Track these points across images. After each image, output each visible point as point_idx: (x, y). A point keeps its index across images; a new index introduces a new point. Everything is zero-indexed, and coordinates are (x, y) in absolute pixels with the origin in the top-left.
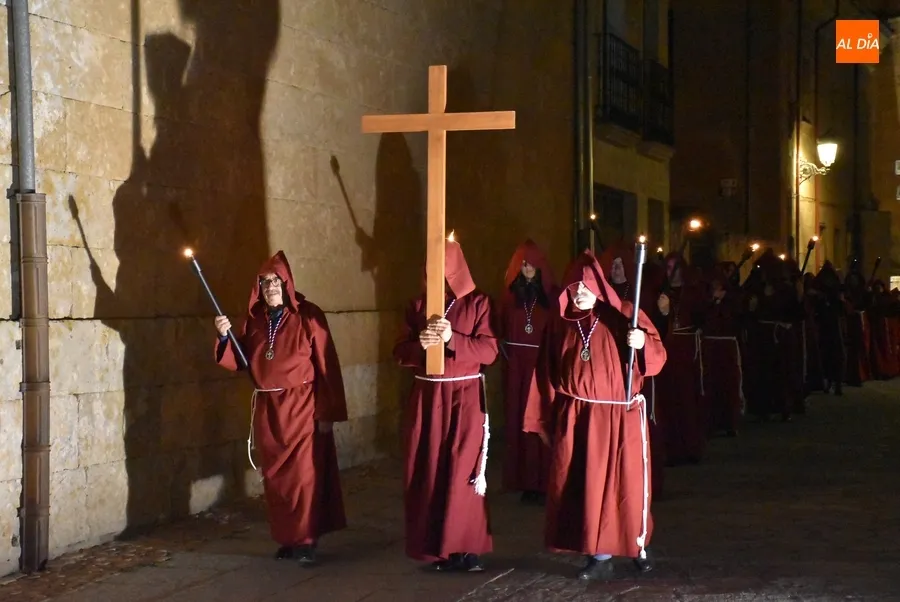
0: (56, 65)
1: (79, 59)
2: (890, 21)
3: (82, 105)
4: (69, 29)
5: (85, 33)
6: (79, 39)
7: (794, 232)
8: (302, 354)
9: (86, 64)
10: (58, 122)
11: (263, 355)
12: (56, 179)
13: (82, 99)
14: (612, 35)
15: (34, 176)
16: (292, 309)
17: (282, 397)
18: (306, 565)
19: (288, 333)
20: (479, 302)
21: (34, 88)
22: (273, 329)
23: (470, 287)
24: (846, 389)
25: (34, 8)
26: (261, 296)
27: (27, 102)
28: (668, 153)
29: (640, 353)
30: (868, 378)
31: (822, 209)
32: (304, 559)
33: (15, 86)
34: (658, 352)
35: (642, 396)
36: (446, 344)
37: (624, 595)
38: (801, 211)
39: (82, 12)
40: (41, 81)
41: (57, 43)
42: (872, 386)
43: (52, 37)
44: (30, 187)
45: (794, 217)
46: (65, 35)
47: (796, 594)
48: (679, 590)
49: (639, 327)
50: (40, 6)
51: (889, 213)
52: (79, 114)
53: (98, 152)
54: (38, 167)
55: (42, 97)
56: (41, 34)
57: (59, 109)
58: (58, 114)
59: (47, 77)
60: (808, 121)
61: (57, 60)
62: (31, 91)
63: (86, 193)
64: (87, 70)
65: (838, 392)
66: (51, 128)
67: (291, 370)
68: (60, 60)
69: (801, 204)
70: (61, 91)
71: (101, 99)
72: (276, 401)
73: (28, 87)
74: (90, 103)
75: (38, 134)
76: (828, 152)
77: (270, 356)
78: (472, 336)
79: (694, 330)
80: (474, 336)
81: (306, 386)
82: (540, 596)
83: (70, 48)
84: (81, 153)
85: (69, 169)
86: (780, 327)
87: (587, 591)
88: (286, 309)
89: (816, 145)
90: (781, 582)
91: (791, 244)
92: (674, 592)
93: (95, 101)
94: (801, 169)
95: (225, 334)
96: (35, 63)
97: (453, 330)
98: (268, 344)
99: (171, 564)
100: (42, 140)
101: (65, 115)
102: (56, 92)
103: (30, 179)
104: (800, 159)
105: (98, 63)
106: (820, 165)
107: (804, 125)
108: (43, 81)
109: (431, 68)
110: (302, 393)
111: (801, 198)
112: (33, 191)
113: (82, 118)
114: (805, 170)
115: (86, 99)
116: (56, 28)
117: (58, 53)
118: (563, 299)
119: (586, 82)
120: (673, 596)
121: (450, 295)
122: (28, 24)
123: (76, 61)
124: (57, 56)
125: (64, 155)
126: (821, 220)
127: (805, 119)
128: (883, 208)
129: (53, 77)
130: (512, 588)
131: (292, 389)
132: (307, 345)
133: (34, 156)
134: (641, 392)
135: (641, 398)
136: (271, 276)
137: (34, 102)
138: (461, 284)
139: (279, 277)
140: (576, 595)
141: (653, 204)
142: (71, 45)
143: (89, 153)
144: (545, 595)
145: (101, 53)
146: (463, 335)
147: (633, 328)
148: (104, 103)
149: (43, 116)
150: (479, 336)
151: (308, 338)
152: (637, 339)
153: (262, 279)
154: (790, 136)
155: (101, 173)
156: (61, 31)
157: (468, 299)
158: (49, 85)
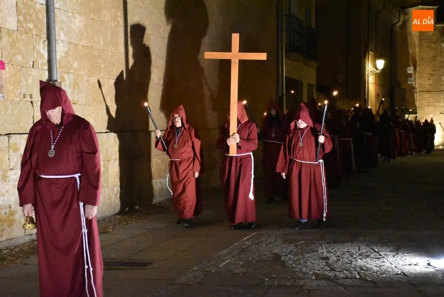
0: (66, 29)
1: (75, 26)
2: (406, 10)
3: (75, 45)
4: (70, 14)
5: (77, 15)
6: (75, 18)
7: (367, 97)
8: (188, 146)
9: (77, 28)
10: (66, 52)
11: (173, 146)
12: (66, 76)
13: (75, 43)
14: (292, 16)
15: (57, 74)
16: (185, 129)
17: (180, 162)
18: (187, 227)
19: (183, 137)
20: (250, 126)
21: (57, 38)
22: (177, 136)
23: (246, 119)
24: (391, 160)
25: (56, 6)
26: (173, 123)
27: (54, 44)
28: (315, 64)
29: (323, 145)
30: (398, 156)
31: (377, 87)
32: (186, 225)
33: (49, 38)
34: (330, 144)
35: (322, 160)
36: (237, 144)
37: (298, 245)
38: (369, 88)
39: (76, 7)
40: (59, 36)
41: (66, 20)
42: (399, 159)
43: (64, 18)
44: (55, 79)
45: (367, 90)
46: (69, 16)
47: (368, 244)
48: (321, 242)
49: (323, 135)
50: (59, 4)
51: (405, 89)
52: (75, 49)
53: (82, 65)
54: (58, 71)
55: (59, 42)
56: (59, 16)
57: (67, 47)
58: (66, 49)
59: (62, 34)
60: (372, 51)
61: (66, 27)
62: (55, 39)
63: (78, 81)
64: (78, 30)
65: (388, 161)
66: (64, 55)
67: (184, 152)
68: (67, 27)
69: (369, 85)
70: (67, 40)
71: (84, 43)
72: (178, 164)
73: (54, 38)
74: (79, 44)
75: (58, 57)
76: (381, 64)
77: (176, 146)
78: (247, 140)
79: (335, 136)
80: (248, 139)
81: (190, 158)
82: (264, 245)
83: (71, 22)
84: (76, 65)
85: (71, 71)
86: (367, 135)
87: (284, 243)
88: (183, 128)
89: (376, 61)
90: (362, 239)
91: (365, 101)
92: (319, 243)
93: (81, 44)
94: (369, 71)
95: (159, 137)
96: (57, 28)
97: (240, 138)
98: (175, 142)
99: (114, 232)
100: (60, 60)
101: (69, 50)
102: (66, 40)
103: (55, 76)
104: (369, 67)
105: (82, 27)
106: (377, 69)
107: (371, 53)
108: (60, 35)
109: (233, 34)
110: (188, 161)
111: (369, 83)
112: (56, 81)
113: (76, 51)
114: (371, 71)
115: (77, 43)
116: (66, 14)
117: (67, 24)
118: (292, 124)
119: (282, 34)
120: (318, 245)
121: (239, 122)
122: (54, 12)
123: (73, 27)
124: (66, 25)
125: (69, 65)
126: (377, 92)
127: (371, 50)
128: (403, 87)
129: (64, 34)
130: (252, 242)
131: (184, 160)
132: (190, 142)
133: (57, 66)
134: (322, 159)
135: (321, 161)
136: (176, 115)
137: (57, 44)
138: (243, 118)
139: (179, 116)
140: (278, 245)
141: (310, 85)
142: (71, 20)
143: (79, 65)
144: (266, 245)
145: (83, 24)
146: (244, 139)
147: (320, 135)
148: (85, 44)
149: (60, 50)
150: (250, 139)
151: (191, 140)
152: (322, 139)
153: (173, 116)
154: (365, 57)
155: (84, 73)
156: (67, 15)
157: (246, 123)
158: (63, 37)
